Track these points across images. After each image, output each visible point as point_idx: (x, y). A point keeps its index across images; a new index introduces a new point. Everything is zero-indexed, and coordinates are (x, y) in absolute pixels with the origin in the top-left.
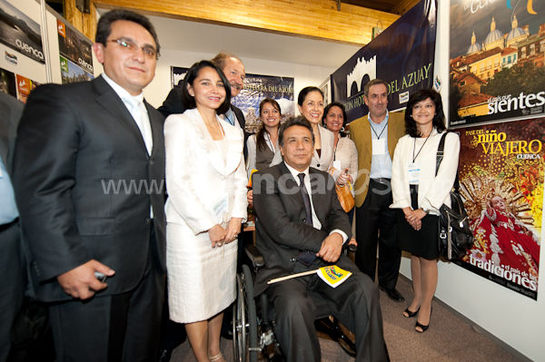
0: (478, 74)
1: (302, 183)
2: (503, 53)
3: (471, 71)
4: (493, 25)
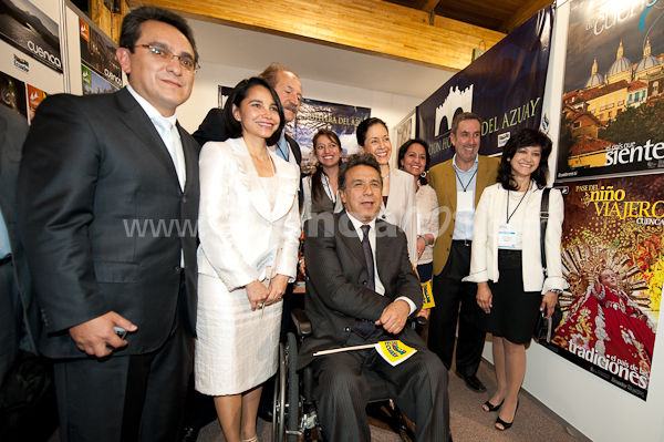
0: (597, 114)
1: (366, 236)
2: (630, 88)
3: (589, 110)
4: (620, 51)
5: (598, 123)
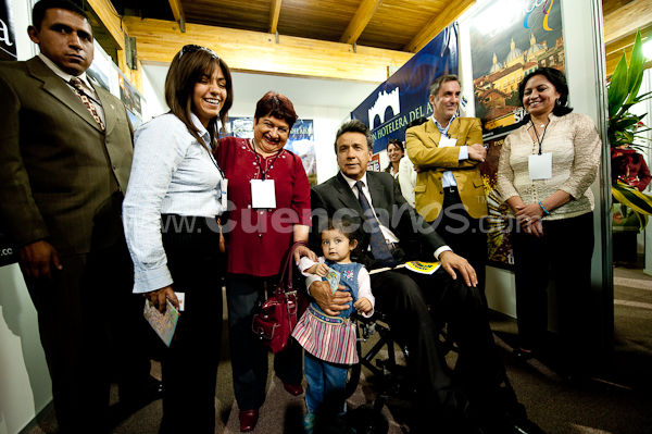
0: (502, 90)
1: (361, 192)
2: (524, 67)
3: (495, 87)
4: (513, 45)
5: (504, 95)
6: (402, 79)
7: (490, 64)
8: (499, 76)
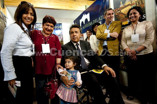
1: (78, 47)
2: (131, 5)
3: (121, 12)
5: (124, 15)
6: (91, 9)
7: (120, 4)
8: (123, 8)
